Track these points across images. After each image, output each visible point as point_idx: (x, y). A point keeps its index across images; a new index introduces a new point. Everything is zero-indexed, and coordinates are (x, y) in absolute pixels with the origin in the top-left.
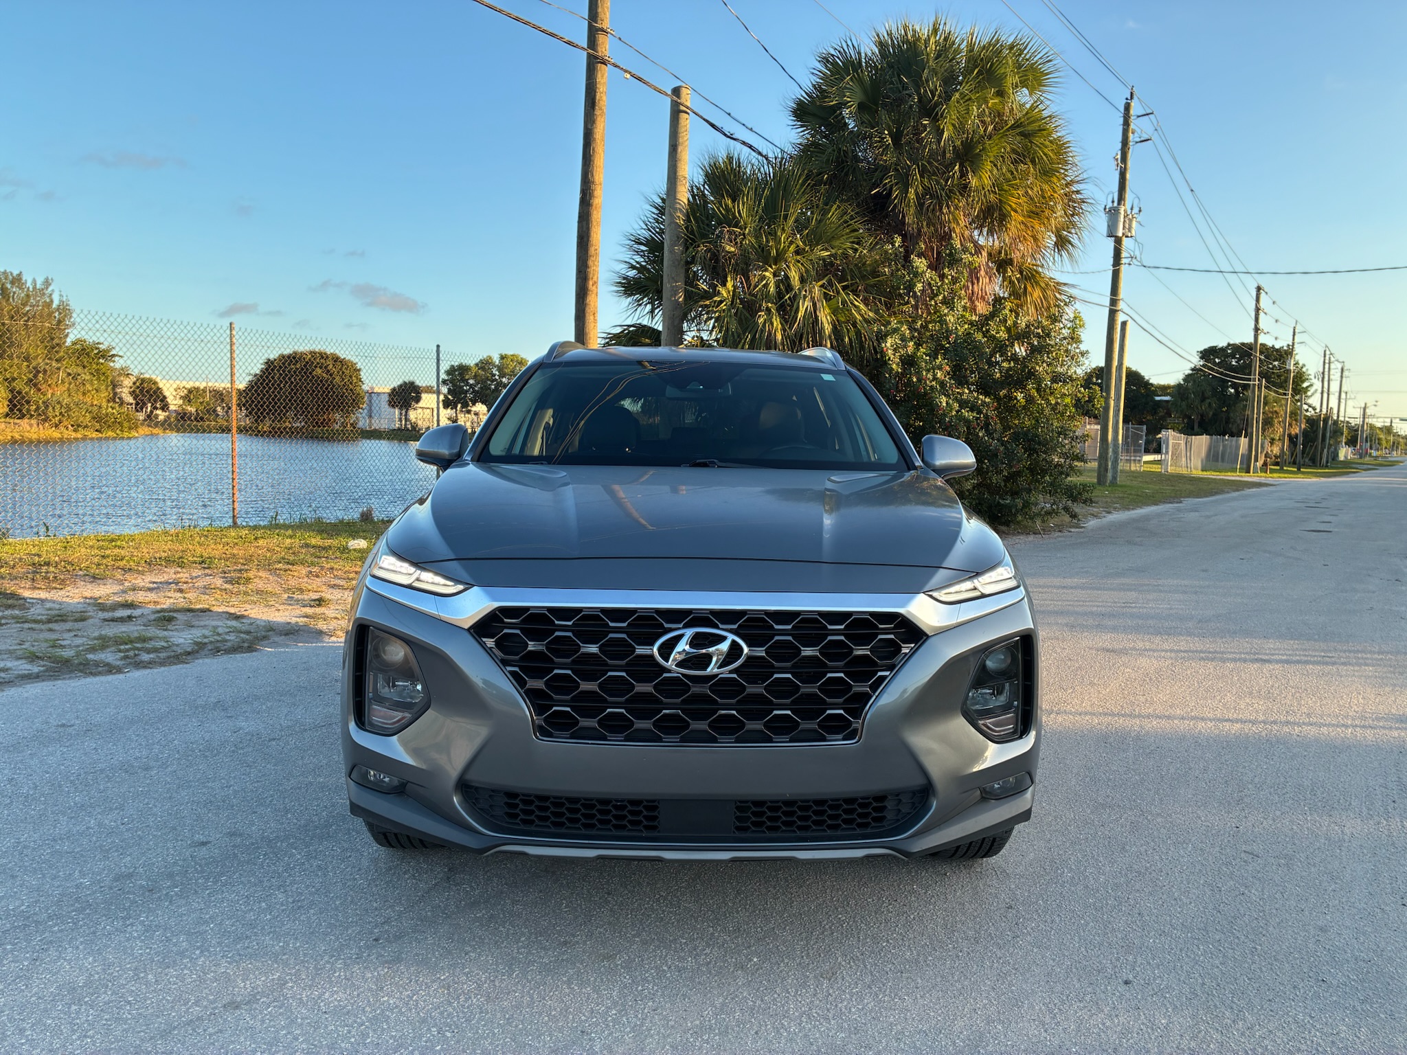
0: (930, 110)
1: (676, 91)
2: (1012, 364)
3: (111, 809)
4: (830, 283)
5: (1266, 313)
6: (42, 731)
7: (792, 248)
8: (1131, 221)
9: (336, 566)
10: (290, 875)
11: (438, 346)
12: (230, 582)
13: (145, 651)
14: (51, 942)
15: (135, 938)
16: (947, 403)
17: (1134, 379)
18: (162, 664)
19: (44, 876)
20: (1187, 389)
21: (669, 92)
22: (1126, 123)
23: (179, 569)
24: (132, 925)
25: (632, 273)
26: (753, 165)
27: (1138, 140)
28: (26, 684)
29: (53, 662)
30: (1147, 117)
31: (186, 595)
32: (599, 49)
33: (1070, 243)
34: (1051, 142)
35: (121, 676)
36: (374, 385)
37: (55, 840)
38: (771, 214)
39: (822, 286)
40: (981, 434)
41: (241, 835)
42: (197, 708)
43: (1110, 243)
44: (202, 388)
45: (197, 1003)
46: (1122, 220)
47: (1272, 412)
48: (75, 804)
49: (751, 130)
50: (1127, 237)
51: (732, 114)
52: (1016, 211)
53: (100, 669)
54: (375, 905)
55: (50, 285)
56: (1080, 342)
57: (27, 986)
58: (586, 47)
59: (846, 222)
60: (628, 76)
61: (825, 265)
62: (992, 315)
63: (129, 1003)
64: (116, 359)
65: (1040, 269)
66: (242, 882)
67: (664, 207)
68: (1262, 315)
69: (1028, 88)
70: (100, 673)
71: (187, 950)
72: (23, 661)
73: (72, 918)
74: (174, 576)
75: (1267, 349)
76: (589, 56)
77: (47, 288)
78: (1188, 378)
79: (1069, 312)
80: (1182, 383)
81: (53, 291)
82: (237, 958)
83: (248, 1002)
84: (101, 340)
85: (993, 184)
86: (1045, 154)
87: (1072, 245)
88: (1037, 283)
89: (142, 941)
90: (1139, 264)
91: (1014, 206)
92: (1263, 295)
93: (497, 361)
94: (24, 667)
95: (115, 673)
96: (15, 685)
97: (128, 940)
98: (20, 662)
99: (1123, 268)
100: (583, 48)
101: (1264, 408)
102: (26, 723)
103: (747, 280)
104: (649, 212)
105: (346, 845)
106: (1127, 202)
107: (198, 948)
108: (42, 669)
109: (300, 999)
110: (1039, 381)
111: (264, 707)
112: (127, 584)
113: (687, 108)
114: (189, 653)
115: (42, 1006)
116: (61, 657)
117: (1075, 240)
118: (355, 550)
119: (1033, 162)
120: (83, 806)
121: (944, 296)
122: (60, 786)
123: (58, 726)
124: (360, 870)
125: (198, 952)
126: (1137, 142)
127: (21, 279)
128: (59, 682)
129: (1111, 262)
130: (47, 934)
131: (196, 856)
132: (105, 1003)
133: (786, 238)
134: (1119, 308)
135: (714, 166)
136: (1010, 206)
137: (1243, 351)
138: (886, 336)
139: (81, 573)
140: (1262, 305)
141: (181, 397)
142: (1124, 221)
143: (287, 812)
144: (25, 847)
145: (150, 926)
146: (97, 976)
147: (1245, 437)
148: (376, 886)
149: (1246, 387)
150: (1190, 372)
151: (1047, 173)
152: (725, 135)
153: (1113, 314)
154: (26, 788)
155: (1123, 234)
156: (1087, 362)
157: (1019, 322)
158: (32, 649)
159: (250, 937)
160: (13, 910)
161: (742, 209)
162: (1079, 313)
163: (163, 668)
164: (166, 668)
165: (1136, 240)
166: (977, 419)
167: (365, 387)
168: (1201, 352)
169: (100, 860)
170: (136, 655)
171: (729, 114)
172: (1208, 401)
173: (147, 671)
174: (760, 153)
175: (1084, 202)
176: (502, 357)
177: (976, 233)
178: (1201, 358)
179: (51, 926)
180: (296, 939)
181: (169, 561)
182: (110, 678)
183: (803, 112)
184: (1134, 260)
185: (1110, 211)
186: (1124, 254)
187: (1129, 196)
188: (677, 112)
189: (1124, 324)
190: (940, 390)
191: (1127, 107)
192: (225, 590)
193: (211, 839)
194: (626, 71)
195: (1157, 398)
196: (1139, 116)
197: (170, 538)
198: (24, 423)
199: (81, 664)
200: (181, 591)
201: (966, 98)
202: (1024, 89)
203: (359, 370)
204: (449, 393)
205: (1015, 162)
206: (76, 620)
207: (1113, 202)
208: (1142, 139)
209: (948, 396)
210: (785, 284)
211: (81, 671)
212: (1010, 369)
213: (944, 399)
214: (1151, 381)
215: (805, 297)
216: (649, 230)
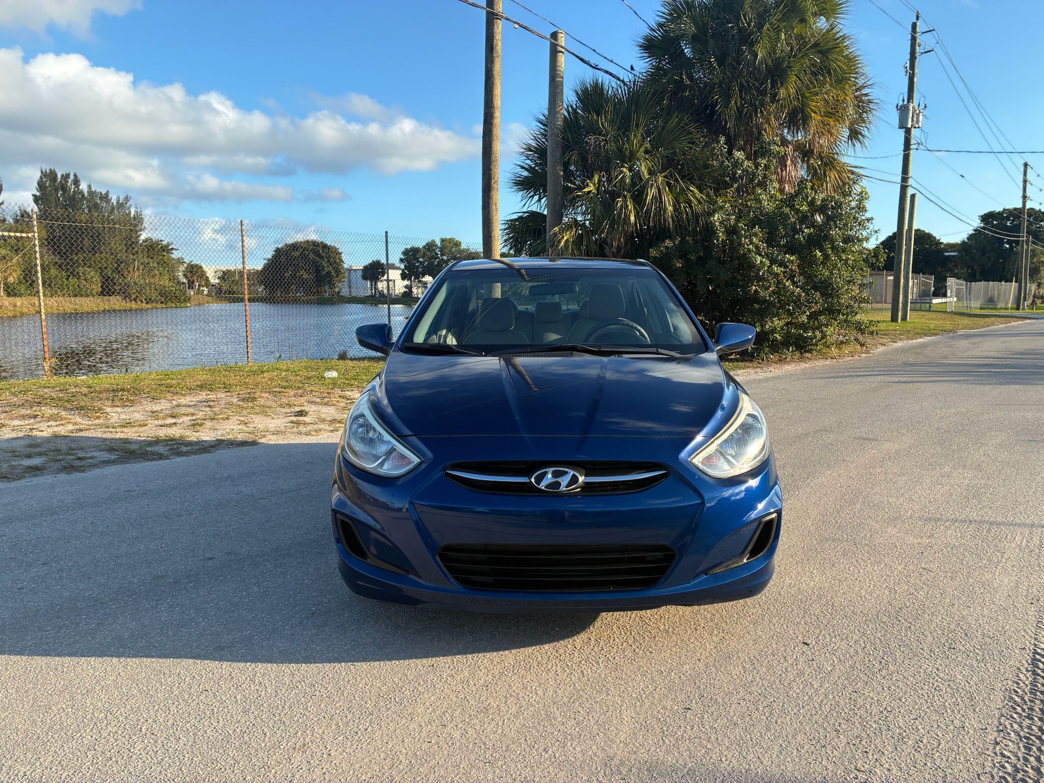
0: (747, 39)
1: (554, 35)
2: (812, 230)
3: (155, 539)
4: (671, 175)
5: (1031, 184)
6: (115, 495)
7: (642, 149)
8: (918, 115)
9: (314, 389)
10: (263, 577)
11: (386, 232)
12: (243, 400)
13: (184, 446)
14: (110, 614)
15: (163, 611)
16: (761, 261)
17: (923, 238)
18: (195, 453)
19: (109, 577)
20: (970, 245)
21: (549, 37)
22: (914, 39)
23: (209, 393)
24: (162, 604)
25: (526, 173)
26: (612, 88)
27: (923, 51)
28: (106, 466)
29: (124, 453)
30: (930, 33)
31: (213, 409)
32: (495, 8)
33: (860, 133)
34: (843, 57)
35: (168, 461)
36: (353, 265)
37: (117, 557)
38: (624, 125)
39: (665, 177)
40: (787, 284)
41: (234, 554)
42: (215, 480)
43: (902, 134)
44: (233, 270)
45: (197, 647)
46: (911, 115)
47: (1039, 262)
48: (132, 536)
49: (611, 61)
50: (915, 128)
51: (596, 50)
52: (815, 112)
53: (155, 457)
54: (314, 594)
55: (129, 201)
56: (866, 211)
57: (93, 638)
58: (485, 6)
59: (683, 127)
60: (517, 26)
61: (668, 161)
62: (798, 193)
63: (155, 647)
64: (174, 251)
65: (836, 156)
66: (232, 581)
67: (547, 123)
68: (1028, 185)
69: (824, 16)
70: (154, 459)
71: (194, 618)
72: (105, 452)
73: (124, 601)
74: (206, 397)
75: (1035, 212)
76: (488, 13)
77: (126, 203)
78: (971, 237)
79: (857, 189)
80: (966, 240)
81: (131, 205)
82: (225, 622)
83: (230, 647)
84: (163, 239)
85: (797, 92)
86: (838, 66)
87: (862, 136)
88: (834, 167)
89: (168, 613)
90: (925, 149)
91: (813, 108)
92: (1029, 170)
93: (438, 243)
94: (105, 456)
95: (164, 459)
96: (99, 467)
97: (158, 612)
98: (103, 453)
99: (912, 152)
100: (483, 8)
101: (1032, 259)
102: (104, 490)
103: (610, 175)
104: (536, 127)
105: (300, 560)
106: (914, 101)
107: (201, 617)
108: (117, 457)
109: (262, 645)
110: (832, 242)
111: (258, 479)
112: (174, 402)
113: (562, 47)
114: (213, 447)
115: (101, 649)
116: (129, 449)
117: (865, 132)
118: (329, 378)
119: (830, 74)
120: (137, 537)
121: (759, 179)
122: (123, 526)
123: (125, 491)
124: (307, 574)
125: (201, 619)
126: (922, 53)
127: (107, 196)
128: (128, 465)
129: (903, 148)
130: (108, 610)
131: (205, 566)
132: (141, 647)
133: (636, 140)
134: (909, 184)
135: (585, 91)
136: (811, 109)
137: (1015, 214)
138: (714, 212)
139: (144, 396)
140: (1029, 177)
141: (219, 278)
142: (913, 116)
143: (265, 540)
144: (98, 561)
145: (173, 605)
146: (137, 633)
147: (1016, 282)
148: (317, 583)
149: (1017, 242)
150: (974, 232)
151: (841, 81)
152: (591, 66)
153: (904, 189)
154: (102, 527)
155: (912, 126)
156: (871, 226)
157: (817, 197)
158: (111, 444)
159: (234, 611)
160: (87, 596)
161: (603, 122)
162: (865, 188)
163: (195, 456)
164: (197, 456)
165: (922, 130)
166: (784, 272)
167: (345, 266)
168: (982, 216)
169: (145, 568)
170: (178, 448)
171: (594, 51)
172: (987, 255)
173: (184, 458)
174: (618, 79)
175: (871, 102)
176: (443, 241)
177: (786, 131)
178: (982, 221)
179: (111, 605)
180: (263, 612)
181: (201, 387)
182: (161, 462)
183: (650, 46)
184: (921, 146)
185: (901, 108)
186: (913, 142)
187: (916, 95)
188: (554, 52)
189: (913, 196)
190: (756, 251)
191: (914, 26)
192: (239, 405)
193: (216, 556)
194: (515, 23)
195: (947, 254)
196: (923, 33)
197: (205, 372)
198: (112, 298)
199: (142, 454)
200: (209, 406)
201: (775, 27)
202: (822, 17)
203: (341, 254)
204: (405, 268)
205: (814, 74)
206: (140, 426)
207: (903, 101)
208: (926, 50)
209: (760, 255)
210: (637, 176)
211: (142, 458)
212: (810, 234)
213: (759, 258)
214: (941, 241)
215: (652, 185)
216: (536, 140)
